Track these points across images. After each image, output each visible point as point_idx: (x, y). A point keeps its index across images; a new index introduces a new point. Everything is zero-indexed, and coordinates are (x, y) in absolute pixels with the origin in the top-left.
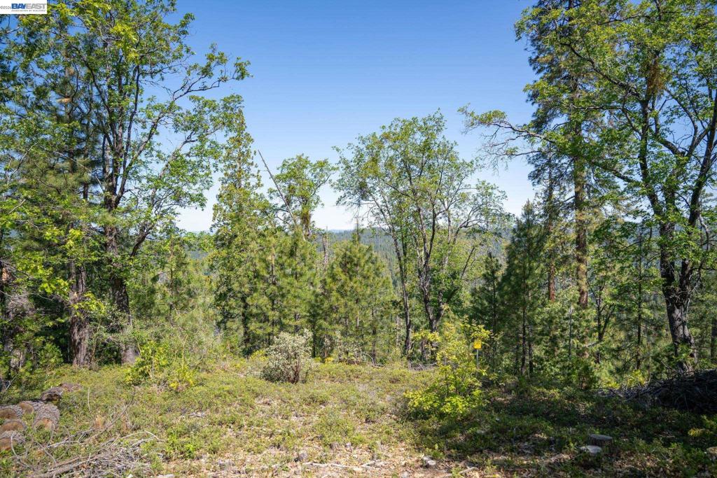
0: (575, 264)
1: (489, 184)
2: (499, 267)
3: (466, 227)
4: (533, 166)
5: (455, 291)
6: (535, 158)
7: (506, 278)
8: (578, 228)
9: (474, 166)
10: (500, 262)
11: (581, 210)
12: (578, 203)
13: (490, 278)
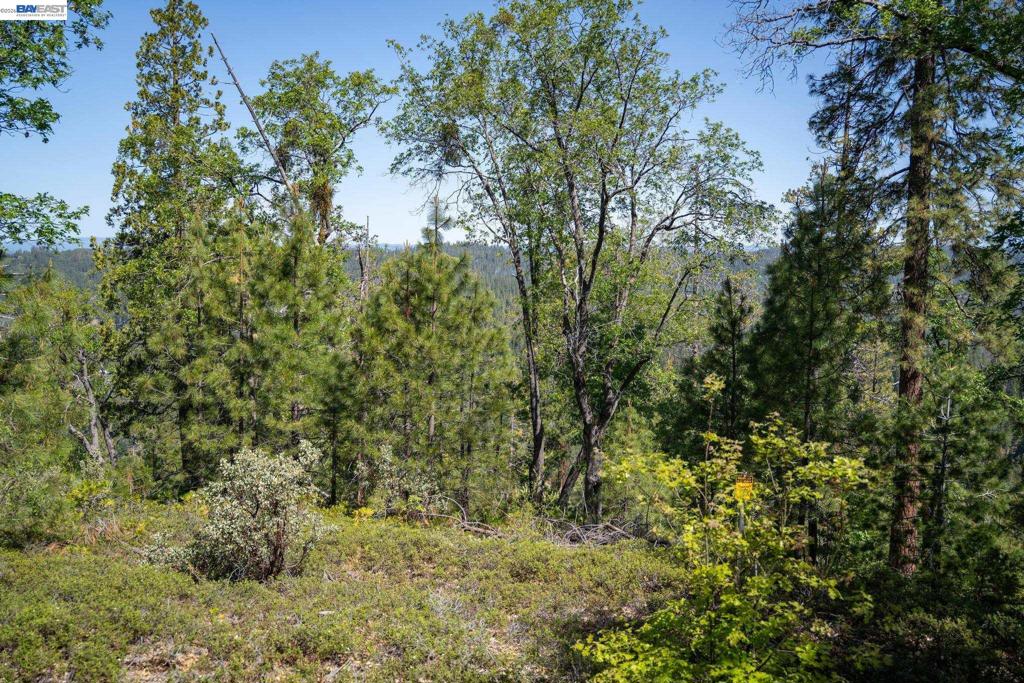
0: (901, 313)
1: (728, 131)
2: (745, 311)
3: (668, 228)
4: (822, 99)
5: (641, 363)
6: (827, 82)
7: (762, 336)
8: (915, 237)
9: (700, 87)
10: (749, 302)
11: (922, 197)
12: (916, 182)
13: (726, 332)
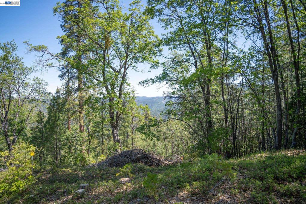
0: (78, 114)
1: (39, 79)
2: (44, 117)
3: (28, 98)
4: (61, 72)
5: (22, 129)
6: (62, 68)
7: (47, 122)
8: (79, 99)
9: (32, 70)
10: (45, 115)
11: (81, 91)
12: (79, 89)
13: (40, 122)
